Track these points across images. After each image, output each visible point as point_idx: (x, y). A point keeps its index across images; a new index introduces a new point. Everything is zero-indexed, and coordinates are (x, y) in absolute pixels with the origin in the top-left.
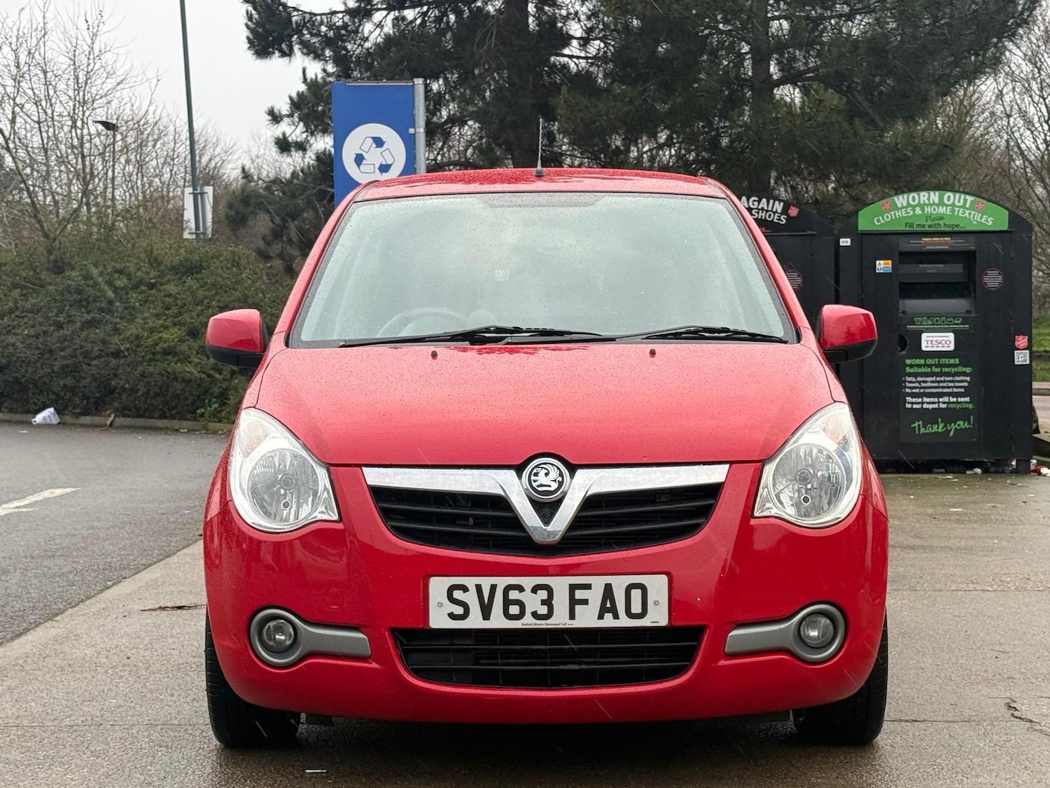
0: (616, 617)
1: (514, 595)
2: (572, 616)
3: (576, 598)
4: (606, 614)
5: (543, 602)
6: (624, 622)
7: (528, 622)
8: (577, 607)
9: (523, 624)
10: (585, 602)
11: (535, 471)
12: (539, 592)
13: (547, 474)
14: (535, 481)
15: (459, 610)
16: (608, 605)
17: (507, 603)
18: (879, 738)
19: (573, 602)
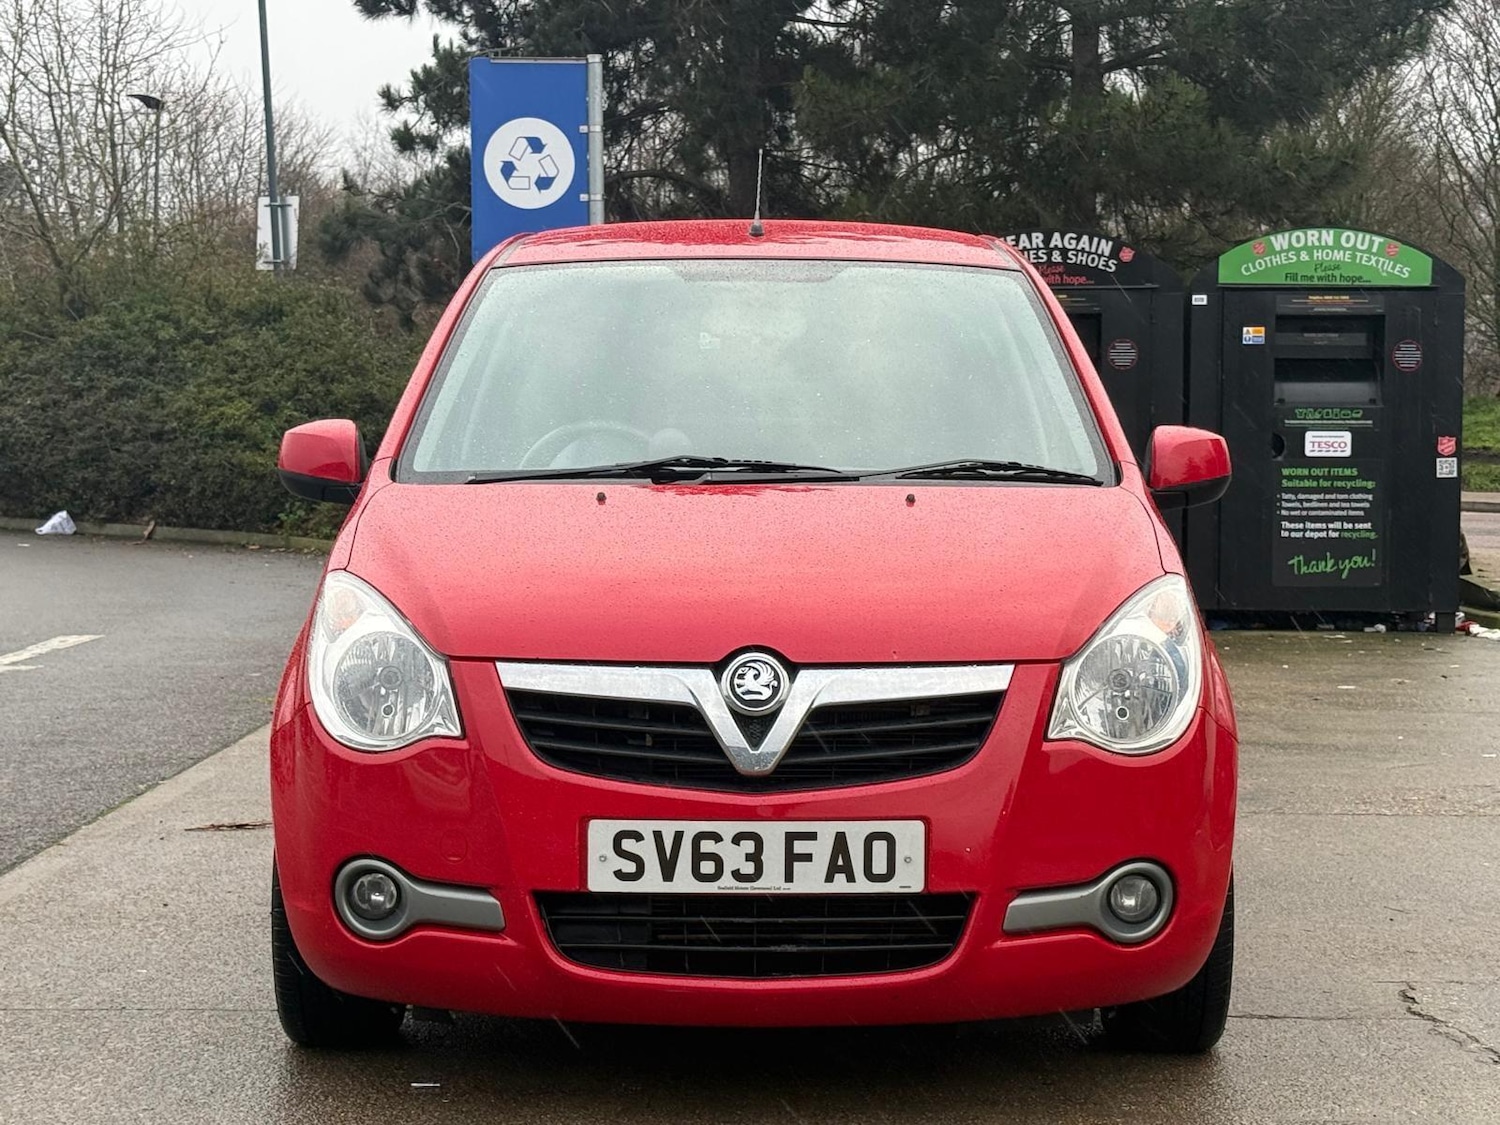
0: (851, 878)
1: (707, 846)
2: (789, 877)
3: (795, 851)
4: (837, 875)
5: (749, 857)
6: (863, 886)
7: (727, 885)
8: (796, 865)
9: (719, 888)
10: (808, 857)
11: (740, 672)
12: (742, 842)
13: (756, 677)
14: (739, 686)
15: (630, 867)
16: (840, 862)
17: (698, 857)
18: (1220, 1043)
19: (791, 858)
